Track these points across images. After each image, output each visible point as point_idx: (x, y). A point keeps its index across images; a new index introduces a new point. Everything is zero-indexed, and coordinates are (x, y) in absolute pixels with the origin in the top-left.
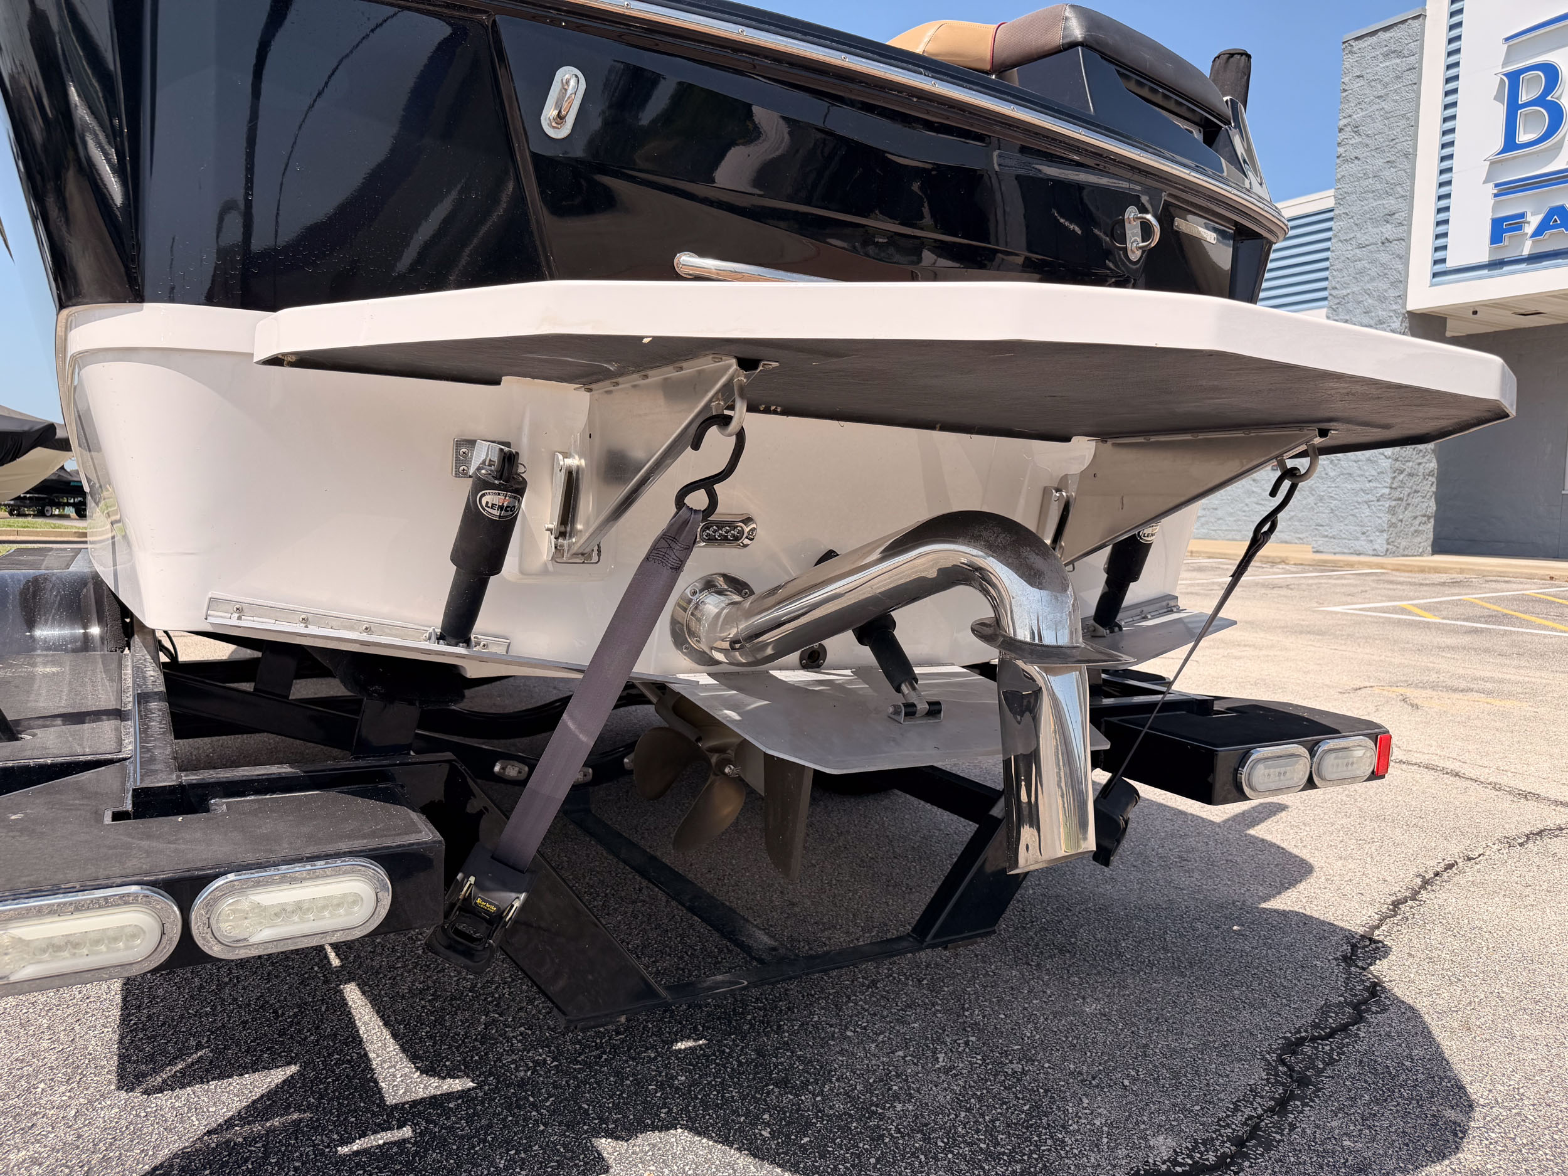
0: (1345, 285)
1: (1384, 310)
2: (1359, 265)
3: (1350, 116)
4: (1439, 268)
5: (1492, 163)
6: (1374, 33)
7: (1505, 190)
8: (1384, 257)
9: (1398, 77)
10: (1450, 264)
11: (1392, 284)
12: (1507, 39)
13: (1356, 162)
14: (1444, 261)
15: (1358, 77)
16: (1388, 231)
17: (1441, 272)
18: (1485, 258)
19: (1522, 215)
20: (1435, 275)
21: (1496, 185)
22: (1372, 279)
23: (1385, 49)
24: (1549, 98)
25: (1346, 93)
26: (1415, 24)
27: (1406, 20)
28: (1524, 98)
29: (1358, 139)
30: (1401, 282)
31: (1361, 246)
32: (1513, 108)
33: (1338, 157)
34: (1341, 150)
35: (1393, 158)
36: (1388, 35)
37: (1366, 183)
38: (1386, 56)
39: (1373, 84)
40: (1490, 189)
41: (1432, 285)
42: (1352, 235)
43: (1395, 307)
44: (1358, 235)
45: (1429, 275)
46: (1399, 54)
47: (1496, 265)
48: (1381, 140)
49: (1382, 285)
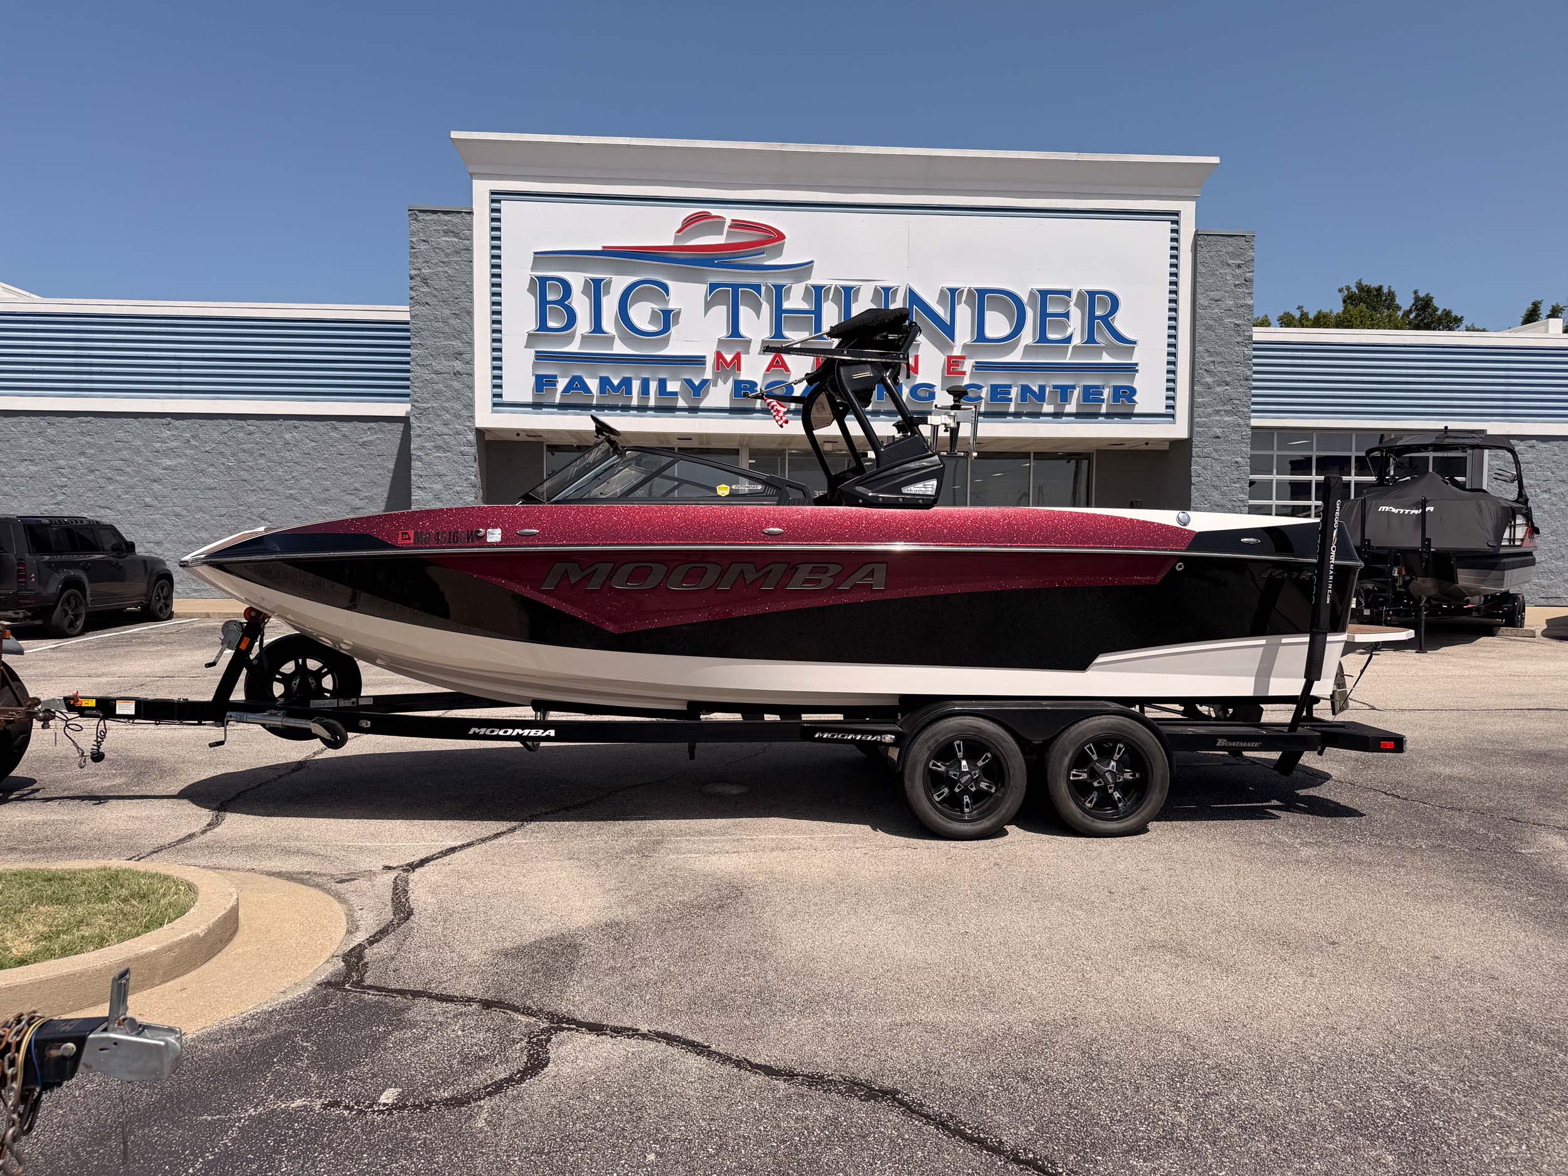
0: (425, 401)
1: (460, 425)
2: (436, 387)
3: (419, 269)
4: (497, 400)
5: (530, 335)
6: (435, 212)
7: (541, 357)
8: (456, 384)
9: (457, 253)
10: (506, 398)
11: (465, 406)
12: (535, 253)
13: (426, 306)
14: (500, 396)
15: (424, 241)
16: (458, 365)
17: (498, 404)
18: (529, 399)
19: (555, 377)
20: (495, 405)
21: (537, 352)
22: (448, 400)
23: (445, 227)
24: (566, 303)
25: (415, 250)
26: (467, 217)
27: (462, 212)
28: (550, 298)
29: (426, 289)
30: (470, 406)
31: (437, 373)
32: (543, 303)
33: (411, 299)
34: (413, 294)
35: (458, 312)
36: (447, 218)
37: (436, 325)
38: (447, 233)
39: (437, 250)
40: (531, 353)
41: (493, 412)
42: (429, 363)
43: (468, 424)
44: (434, 364)
45: (490, 405)
46: (456, 235)
47: (537, 406)
48: (448, 296)
49: (458, 406)
